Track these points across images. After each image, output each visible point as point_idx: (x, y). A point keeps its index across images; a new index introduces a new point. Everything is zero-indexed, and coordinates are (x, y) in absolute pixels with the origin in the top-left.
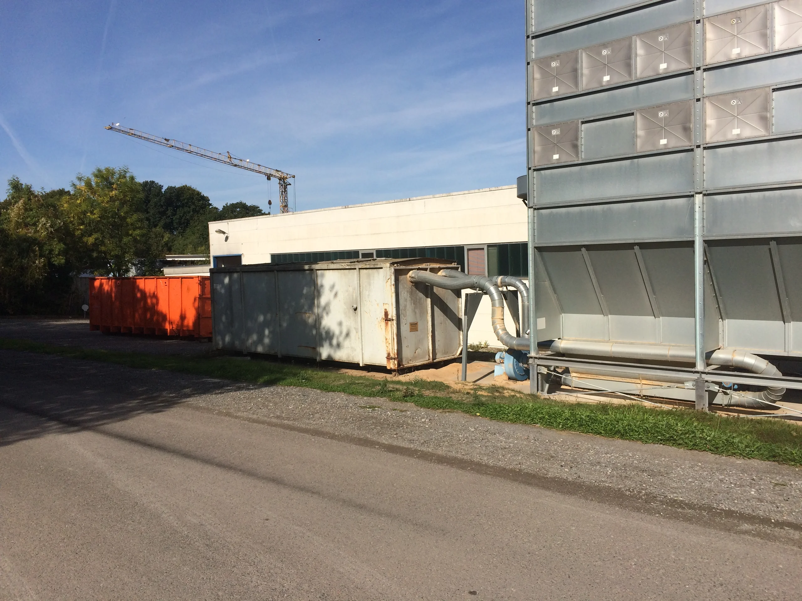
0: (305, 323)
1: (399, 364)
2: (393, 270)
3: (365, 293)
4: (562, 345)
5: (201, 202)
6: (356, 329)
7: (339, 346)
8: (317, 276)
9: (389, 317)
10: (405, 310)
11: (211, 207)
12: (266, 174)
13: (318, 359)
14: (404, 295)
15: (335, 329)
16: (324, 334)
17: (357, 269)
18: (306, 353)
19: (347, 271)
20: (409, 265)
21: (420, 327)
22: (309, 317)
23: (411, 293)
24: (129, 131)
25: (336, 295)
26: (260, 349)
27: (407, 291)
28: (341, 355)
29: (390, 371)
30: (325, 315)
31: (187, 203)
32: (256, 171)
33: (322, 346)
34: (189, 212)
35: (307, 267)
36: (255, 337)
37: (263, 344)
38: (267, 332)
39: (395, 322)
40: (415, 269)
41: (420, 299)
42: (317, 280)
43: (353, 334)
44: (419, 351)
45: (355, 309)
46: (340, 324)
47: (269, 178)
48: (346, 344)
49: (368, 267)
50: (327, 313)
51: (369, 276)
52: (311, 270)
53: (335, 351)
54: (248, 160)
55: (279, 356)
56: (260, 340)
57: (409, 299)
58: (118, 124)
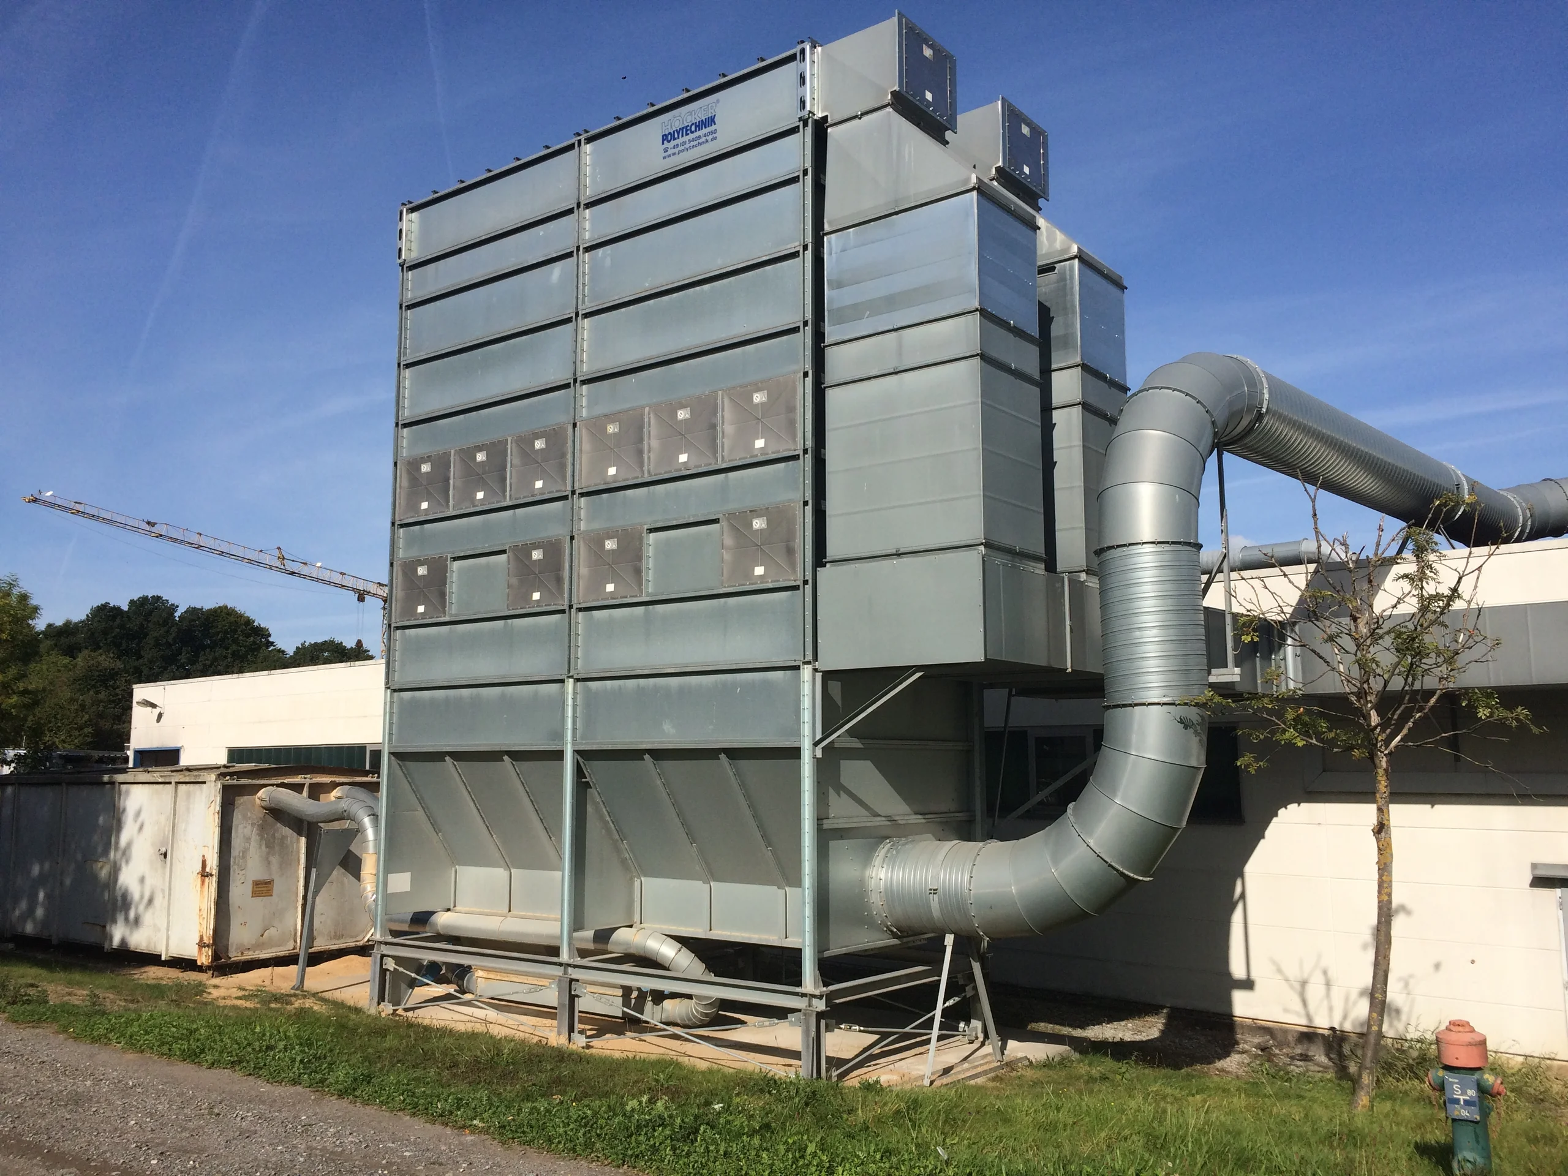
0: (95, 877)
1: (216, 956)
2: (219, 785)
3: (181, 826)
4: (443, 920)
5: (252, 639)
6: (163, 890)
7: (137, 921)
8: (120, 795)
9: (208, 870)
10: (244, 857)
11: (272, 648)
12: (355, 590)
13: (106, 946)
14: (244, 829)
15: (135, 891)
16: (119, 898)
17: (173, 783)
18: (89, 936)
19: (161, 786)
20: (262, 778)
21: (277, 888)
22: (101, 868)
23: (262, 828)
24: (72, 505)
25: (141, 828)
26: (29, 928)
27: (253, 824)
28: (140, 940)
29: (200, 969)
30: (123, 865)
31: (223, 640)
32: (336, 585)
33: (114, 921)
34: (226, 657)
35: (106, 778)
36: (24, 905)
37: (34, 920)
38: (41, 895)
39: (214, 879)
40: (272, 785)
41: (284, 838)
42: (120, 798)
43: (159, 901)
44: (272, 932)
45: (165, 855)
46: (142, 880)
47: (361, 599)
48: (148, 918)
49: (187, 780)
50: (127, 862)
51: (188, 795)
52: (112, 783)
53: (131, 932)
54: (319, 564)
55: (54, 942)
56: (31, 911)
57: (255, 837)
58: (49, 494)
